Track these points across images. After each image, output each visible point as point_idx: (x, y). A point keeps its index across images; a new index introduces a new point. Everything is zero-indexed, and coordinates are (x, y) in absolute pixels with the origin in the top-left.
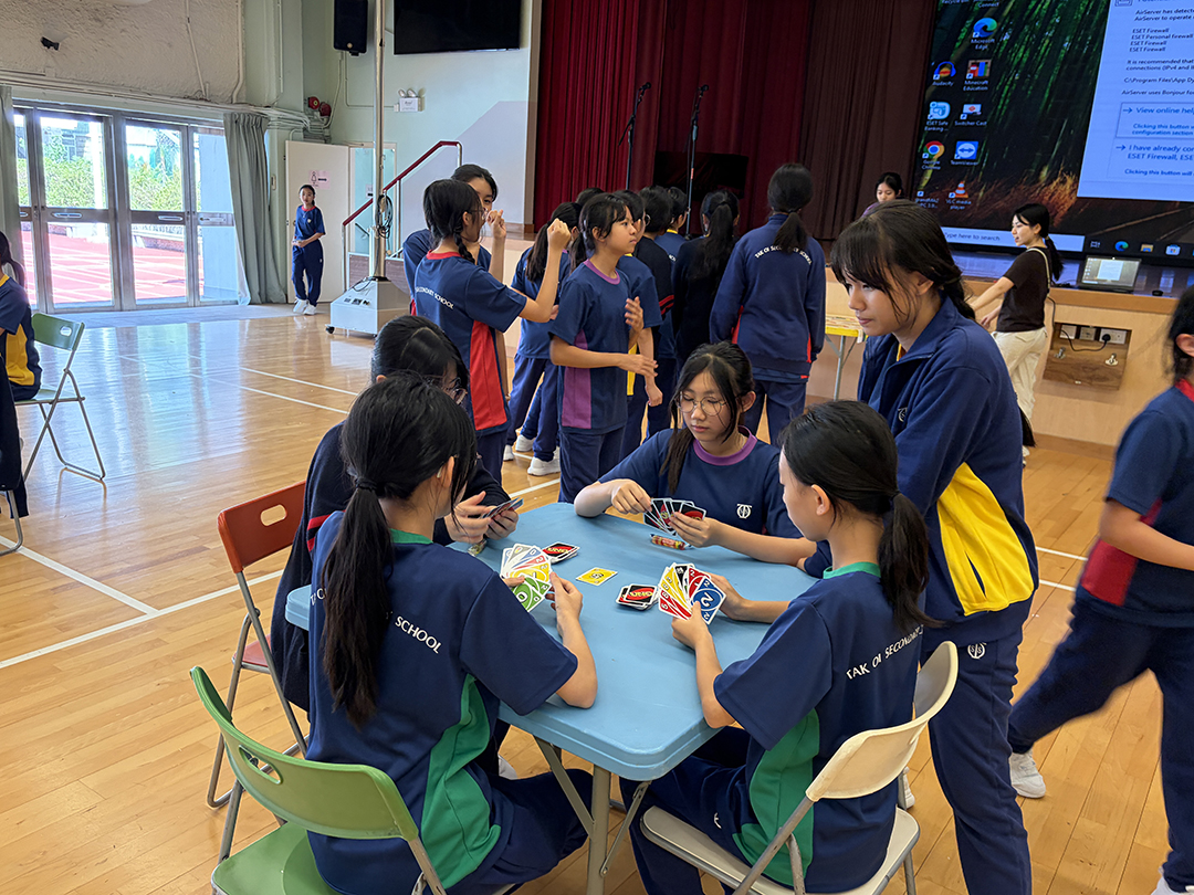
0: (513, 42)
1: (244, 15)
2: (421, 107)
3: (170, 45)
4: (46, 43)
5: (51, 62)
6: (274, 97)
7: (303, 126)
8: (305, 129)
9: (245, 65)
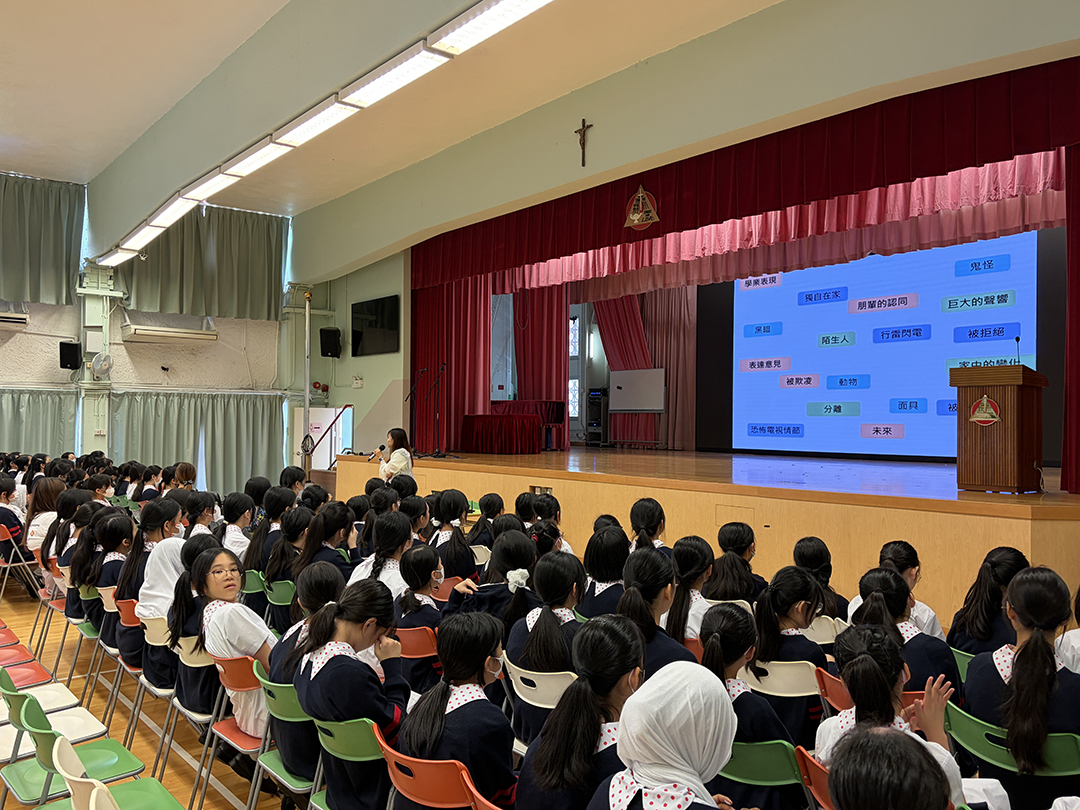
2: (362, 385)
3: (234, 363)
4: (163, 368)
5: (166, 377)
6: (289, 384)
9: (279, 368)
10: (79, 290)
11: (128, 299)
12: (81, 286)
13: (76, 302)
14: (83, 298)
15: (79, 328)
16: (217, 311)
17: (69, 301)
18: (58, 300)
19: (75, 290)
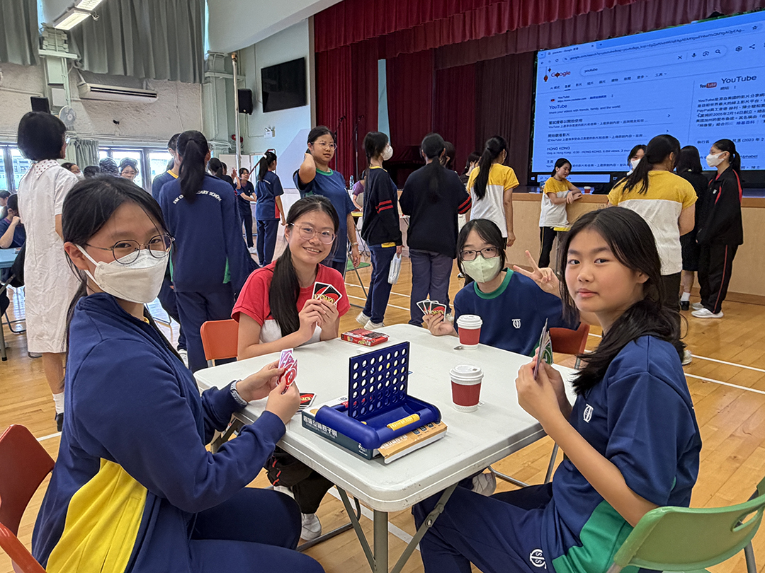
0: (304, 103)
1: (203, 102)
2: (274, 135)
3: (169, 118)
4: (115, 122)
5: (117, 129)
6: (214, 136)
7: (227, 147)
8: (229, 149)
9: (204, 123)
10: (41, 52)
11: (81, 61)
12: (41, 48)
13: (38, 63)
14: (44, 59)
15: (44, 86)
16: (154, 73)
17: (33, 62)
18: (24, 61)
19: (37, 51)
